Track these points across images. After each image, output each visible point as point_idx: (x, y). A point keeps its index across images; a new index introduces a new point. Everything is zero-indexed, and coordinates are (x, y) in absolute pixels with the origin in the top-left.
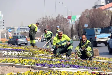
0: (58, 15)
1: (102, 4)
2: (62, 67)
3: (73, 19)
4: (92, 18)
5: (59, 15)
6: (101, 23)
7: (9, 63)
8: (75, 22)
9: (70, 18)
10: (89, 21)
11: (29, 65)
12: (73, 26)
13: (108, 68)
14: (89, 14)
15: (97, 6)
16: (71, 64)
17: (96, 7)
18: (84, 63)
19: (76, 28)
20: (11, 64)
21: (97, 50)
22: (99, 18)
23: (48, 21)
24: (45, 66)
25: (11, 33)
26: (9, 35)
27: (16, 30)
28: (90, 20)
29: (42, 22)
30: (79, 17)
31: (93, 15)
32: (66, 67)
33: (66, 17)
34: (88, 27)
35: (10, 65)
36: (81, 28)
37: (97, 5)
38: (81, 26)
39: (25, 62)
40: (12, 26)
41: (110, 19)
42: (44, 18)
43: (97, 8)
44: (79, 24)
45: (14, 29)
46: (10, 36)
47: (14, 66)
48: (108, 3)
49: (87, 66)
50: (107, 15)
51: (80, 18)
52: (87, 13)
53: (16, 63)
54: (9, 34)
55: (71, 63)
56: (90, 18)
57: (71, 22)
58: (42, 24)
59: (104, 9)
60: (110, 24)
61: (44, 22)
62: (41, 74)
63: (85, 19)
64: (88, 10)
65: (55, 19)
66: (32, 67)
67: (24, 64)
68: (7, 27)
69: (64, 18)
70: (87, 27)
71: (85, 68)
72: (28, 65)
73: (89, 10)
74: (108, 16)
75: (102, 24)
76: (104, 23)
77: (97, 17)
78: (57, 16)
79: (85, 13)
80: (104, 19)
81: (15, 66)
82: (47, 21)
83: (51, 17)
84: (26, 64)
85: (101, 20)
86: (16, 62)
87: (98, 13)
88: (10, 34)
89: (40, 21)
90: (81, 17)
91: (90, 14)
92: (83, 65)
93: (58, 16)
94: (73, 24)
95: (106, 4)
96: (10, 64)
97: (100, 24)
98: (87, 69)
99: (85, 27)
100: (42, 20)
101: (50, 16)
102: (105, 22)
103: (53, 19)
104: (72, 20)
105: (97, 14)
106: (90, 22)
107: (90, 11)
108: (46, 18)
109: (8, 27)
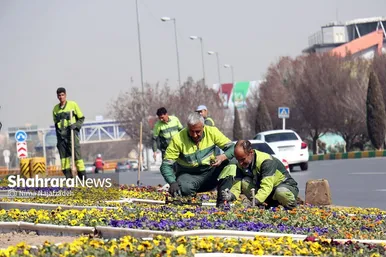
0: (186, 81)
1: (337, 40)
2: (202, 227)
3: (238, 92)
4: (303, 85)
5: (190, 78)
6: (336, 103)
7: (14, 223)
8: (247, 100)
9: (227, 89)
10: (293, 98)
11: (87, 225)
12: (240, 117)
13: (363, 229)
14: (292, 73)
15: (319, 46)
16: (232, 220)
17: (317, 50)
18: (278, 216)
19: (250, 122)
20: (21, 226)
21: (323, 184)
22: (327, 86)
23: (151, 100)
24: (140, 226)
25: (25, 147)
26: (19, 154)
27: (44, 136)
28: (298, 94)
29: (133, 104)
30: (258, 86)
31: (307, 75)
32: (217, 228)
33: (216, 87)
34: (291, 115)
35: (20, 229)
36: (267, 120)
37: (320, 43)
38: (268, 114)
39: (71, 217)
40: (28, 125)
41: (367, 86)
42: (140, 90)
43: (320, 53)
44: (259, 109)
45: (36, 133)
46: (23, 155)
47: (32, 233)
48: (357, 37)
49: (290, 225)
50: (354, 74)
51: (264, 88)
52: (286, 70)
53: (39, 222)
54: (18, 147)
55: (232, 215)
56: (297, 85)
57: (231, 105)
58: (130, 111)
59: (343, 55)
60: (367, 104)
61: (139, 106)
62: (128, 246)
63: (279, 89)
64: (287, 58)
65: (177, 94)
66: (96, 232)
67: (69, 224)
68: (10, 129)
69: (206, 90)
70: (288, 116)
71: (282, 230)
72: (82, 227)
73: (294, 58)
74: (360, 79)
75: (339, 106)
76: (344, 101)
77: (320, 80)
78: (182, 84)
79: (278, 71)
80: (344, 88)
81: (38, 232)
82: (148, 101)
83: (161, 88)
84: (75, 221)
85: (334, 92)
86: (40, 217)
87: (323, 66)
88: (22, 148)
89: (125, 103)
90: (266, 84)
91: (296, 73)
92: (274, 220)
93: (188, 83)
94: (239, 110)
95: (351, 39)
96: (18, 223)
97: (332, 105)
98: (288, 233)
99: (280, 116)
100: (132, 99)
101: (157, 85)
102: (348, 98)
103: (170, 93)
104: (236, 97)
105: (320, 73)
106: (299, 101)
107: (296, 63)
108: (145, 90)
109: (15, 129)
